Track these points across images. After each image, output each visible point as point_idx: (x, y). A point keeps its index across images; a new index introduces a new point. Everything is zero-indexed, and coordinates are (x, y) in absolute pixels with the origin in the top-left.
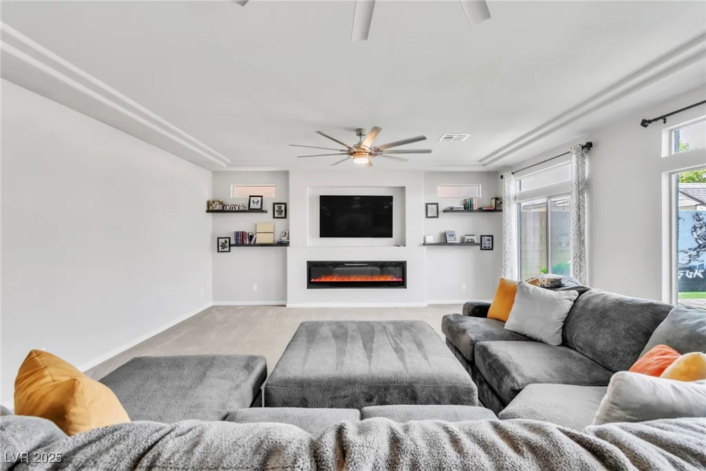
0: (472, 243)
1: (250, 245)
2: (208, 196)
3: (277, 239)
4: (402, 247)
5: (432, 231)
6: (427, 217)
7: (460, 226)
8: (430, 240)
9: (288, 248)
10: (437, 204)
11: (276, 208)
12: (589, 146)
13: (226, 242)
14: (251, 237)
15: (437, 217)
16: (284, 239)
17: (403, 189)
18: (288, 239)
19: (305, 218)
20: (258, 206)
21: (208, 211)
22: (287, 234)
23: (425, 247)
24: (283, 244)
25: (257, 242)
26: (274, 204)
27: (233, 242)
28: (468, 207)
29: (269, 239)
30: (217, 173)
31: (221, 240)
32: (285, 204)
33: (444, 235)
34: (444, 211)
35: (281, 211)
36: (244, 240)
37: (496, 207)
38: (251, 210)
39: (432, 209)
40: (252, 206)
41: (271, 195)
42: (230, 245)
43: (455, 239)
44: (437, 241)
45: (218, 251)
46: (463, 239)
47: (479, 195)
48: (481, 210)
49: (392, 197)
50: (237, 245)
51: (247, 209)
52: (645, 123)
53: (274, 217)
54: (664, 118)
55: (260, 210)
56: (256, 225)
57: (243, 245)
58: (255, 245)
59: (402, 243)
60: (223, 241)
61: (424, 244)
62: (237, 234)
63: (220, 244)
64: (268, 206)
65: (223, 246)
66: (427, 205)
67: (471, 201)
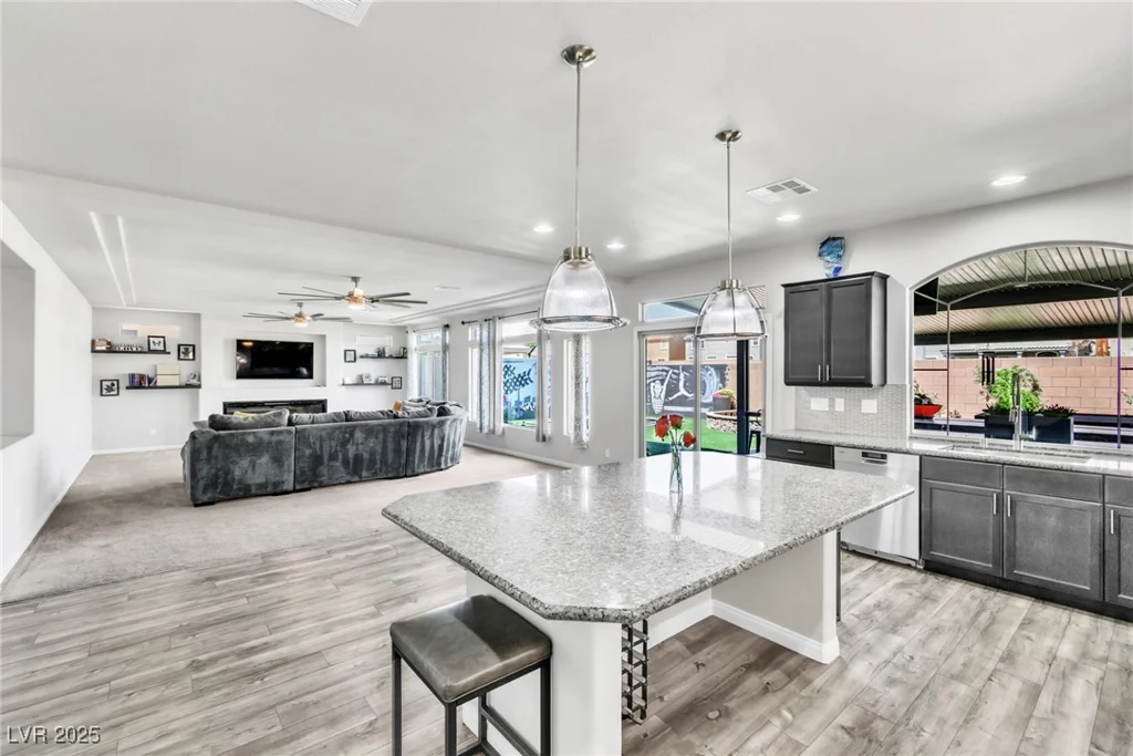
0: (384, 383)
1: (149, 387)
2: (92, 335)
3: (184, 382)
4: (323, 388)
5: (351, 372)
6: (345, 361)
7: (375, 369)
8: (348, 381)
9: (200, 390)
10: (355, 351)
11: (182, 349)
12: (447, 326)
13: (113, 385)
14: (151, 379)
15: (355, 361)
16: (195, 382)
17: (323, 337)
18: (199, 380)
20: (160, 348)
21: (93, 352)
22: (197, 376)
23: (344, 387)
24: (199, 386)
25: (158, 384)
26: (179, 346)
27: (124, 383)
28: (381, 355)
29: (174, 381)
30: (99, 310)
31: (105, 384)
32: (194, 346)
33: (361, 377)
34: (361, 357)
35: (187, 351)
36: (140, 383)
37: (402, 356)
38: (152, 352)
39: (350, 356)
40: (152, 347)
41: (175, 334)
42: (120, 388)
43: (370, 380)
44: (354, 382)
45: (102, 395)
46: (377, 380)
47: (390, 344)
48: (391, 357)
49: (312, 344)
50: (128, 388)
51: (146, 350)
52: (463, 323)
53: (179, 359)
54: (469, 323)
55: (164, 352)
56: (156, 366)
57: (140, 387)
58: (156, 387)
59: (323, 384)
60: (109, 383)
61: (343, 385)
62: (132, 376)
63: (104, 387)
64: (172, 348)
65: (109, 389)
66: (345, 351)
67: (384, 349)
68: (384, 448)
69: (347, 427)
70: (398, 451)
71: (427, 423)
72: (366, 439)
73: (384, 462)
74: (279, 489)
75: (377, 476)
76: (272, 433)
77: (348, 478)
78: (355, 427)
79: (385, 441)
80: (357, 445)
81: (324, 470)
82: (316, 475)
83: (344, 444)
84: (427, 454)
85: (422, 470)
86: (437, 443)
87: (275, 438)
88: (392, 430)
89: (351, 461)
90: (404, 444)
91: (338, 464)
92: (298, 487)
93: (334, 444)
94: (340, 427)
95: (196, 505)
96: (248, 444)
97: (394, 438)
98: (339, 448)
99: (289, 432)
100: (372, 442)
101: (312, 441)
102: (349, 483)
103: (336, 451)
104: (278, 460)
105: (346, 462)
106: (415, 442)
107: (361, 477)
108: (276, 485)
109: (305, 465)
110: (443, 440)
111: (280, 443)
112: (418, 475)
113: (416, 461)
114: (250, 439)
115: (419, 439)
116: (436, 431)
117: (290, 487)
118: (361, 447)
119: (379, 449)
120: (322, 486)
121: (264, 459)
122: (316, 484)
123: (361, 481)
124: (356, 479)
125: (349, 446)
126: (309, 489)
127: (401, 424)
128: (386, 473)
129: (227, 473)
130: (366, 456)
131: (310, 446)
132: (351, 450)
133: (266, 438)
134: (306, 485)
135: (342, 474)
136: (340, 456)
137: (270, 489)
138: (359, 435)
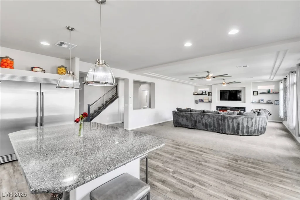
0: (270, 103)
1: (203, 102)
2: (194, 91)
3: (209, 101)
5: (256, 99)
6: (254, 95)
7: (266, 98)
8: (254, 101)
10: (257, 91)
14: (203, 100)
15: (258, 95)
16: (211, 101)
17: (245, 88)
19: (216, 96)
20: (205, 93)
21: (194, 95)
22: (211, 100)
23: (252, 104)
24: (211, 102)
26: (208, 93)
27: (199, 101)
28: (269, 92)
29: (207, 101)
30: (195, 86)
33: (259, 101)
34: (260, 93)
35: (210, 94)
36: (201, 101)
37: (277, 92)
38: (203, 94)
39: (255, 93)
40: (203, 93)
41: (207, 90)
42: (198, 102)
43: (263, 102)
44: (257, 102)
46: (267, 101)
47: (272, 87)
48: (273, 93)
50: (200, 102)
53: (208, 96)
55: (205, 94)
56: (204, 97)
57: (201, 102)
58: (204, 102)
59: (245, 102)
61: (252, 103)
62: (200, 100)
64: (207, 93)
65: (197, 102)
66: (254, 92)
67: (270, 90)
68: (214, 122)
69: (203, 114)
70: (218, 124)
71: (229, 117)
72: (208, 118)
73: (214, 127)
74: (188, 127)
75: (212, 130)
76: (186, 113)
77: (204, 129)
78: (204, 114)
79: (214, 120)
80: (206, 120)
81: (197, 124)
82: (195, 126)
83: (202, 119)
84: (231, 128)
85: (229, 133)
86: (235, 125)
87: (186, 114)
88: (216, 117)
89: (204, 124)
90: (220, 122)
91: (201, 124)
92: (192, 128)
93: (199, 118)
94: (200, 114)
95: (175, 126)
96: (181, 115)
97: (217, 119)
98: (201, 120)
99: (189, 114)
100: (210, 120)
101: (194, 116)
102: (204, 130)
103: (200, 120)
104: (187, 120)
105: (203, 124)
106: (225, 123)
107: (208, 129)
108: (187, 126)
109: (193, 122)
110: (239, 124)
111: (187, 116)
112: (228, 134)
113: (226, 129)
114: (181, 114)
115: (226, 121)
116: (235, 120)
117: (190, 128)
118: (207, 121)
119: (212, 122)
120: (197, 129)
121: (184, 119)
122: (196, 128)
123: (208, 131)
124: (206, 129)
125: (203, 120)
126: (195, 129)
127: (219, 116)
128: (215, 130)
129: (178, 121)
130: (208, 124)
131: (193, 118)
132: (204, 121)
133: (184, 114)
134: (194, 128)
135: (202, 127)
136: (201, 122)
137: (186, 126)
138: (206, 117)
